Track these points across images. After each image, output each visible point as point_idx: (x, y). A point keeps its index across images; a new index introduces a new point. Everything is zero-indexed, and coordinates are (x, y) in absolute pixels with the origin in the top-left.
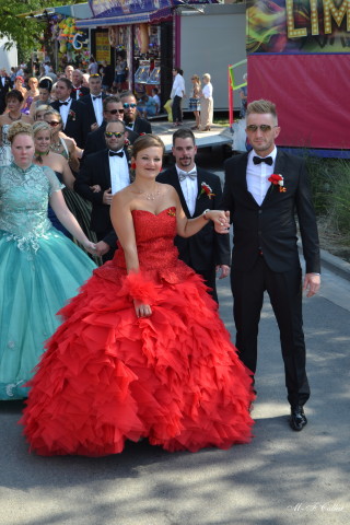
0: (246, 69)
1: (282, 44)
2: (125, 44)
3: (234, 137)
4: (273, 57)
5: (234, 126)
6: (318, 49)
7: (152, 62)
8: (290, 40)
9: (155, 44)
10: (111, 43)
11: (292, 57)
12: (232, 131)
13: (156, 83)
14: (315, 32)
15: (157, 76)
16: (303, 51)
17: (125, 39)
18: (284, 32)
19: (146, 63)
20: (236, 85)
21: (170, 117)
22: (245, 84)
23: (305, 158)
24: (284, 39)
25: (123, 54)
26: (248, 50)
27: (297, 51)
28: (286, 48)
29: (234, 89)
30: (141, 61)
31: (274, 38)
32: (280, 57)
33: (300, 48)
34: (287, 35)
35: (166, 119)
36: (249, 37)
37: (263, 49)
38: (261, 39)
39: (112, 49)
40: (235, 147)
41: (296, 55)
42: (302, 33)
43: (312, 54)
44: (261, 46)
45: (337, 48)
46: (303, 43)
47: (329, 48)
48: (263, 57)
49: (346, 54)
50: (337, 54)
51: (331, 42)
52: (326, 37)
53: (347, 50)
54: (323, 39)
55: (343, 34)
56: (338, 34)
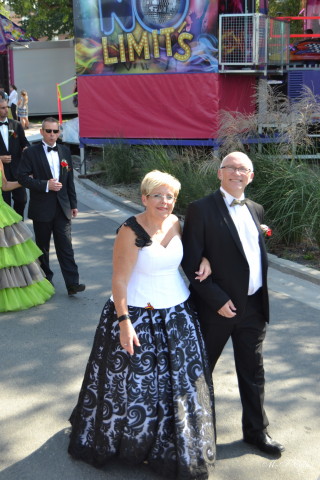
1: (100, 68)
6: (125, 72)
8: (106, 66)
11: (108, 77)
14: (123, 60)
16: (116, 73)
18: (102, 60)
23: (120, 147)
26: (77, 73)
27: (111, 73)
28: (103, 71)
31: (95, 64)
32: (100, 77)
33: (114, 71)
34: (103, 63)
36: (78, 65)
37: (88, 72)
38: (86, 65)
41: (110, 76)
42: (114, 60)
44: (87, 70)
45: (138, 70)
46: (115, 67)
47: (133, 71)
48: (88, 77)
49: (144, 75)
50: (139, 75)
51: (135, 67)
52: (131, 63)
53: (145, 72)
54: (129, 65)
55: (142, 61)
56: (139, 61)
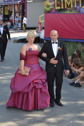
0: (44, 17)
1: (54, 11)
2: (12, 9)
3: (41, 35)
4: (51, 14)
5: (41, 32)
6: (63, 12)
7: (19, 14)
8: (56, 10)
9: (20, 9)
10: (9, 9)
11: (56, 14)
12: (40, 33)
13: (20, 20)
14: (62, 8)
15: (21, 18)
16: (59, 13)
17: (12, 8)
18: (54, 8)
19: (18, 15)
20: (41, 21)
21: (24, 29)
22: (44, 21)
24: (54, 9)
25: (12, 12)
26: (45, 12)
27: (58, 13)
28: (55, 12)
29: (41, 22)
30: (16, 14)
31: (52, 9)
32: (53, 14)
33: (59, 12)
34: (55, 9)
35: (23, 29)
36: (45, 9)
37: (49, 12)
38: (48, 9)
39: (9, 11)
40: (41, 37)
41: (57, 14)
42: (59, 8)
43: (61, 14)
44: (48, 11)
45: (68, 12)
46: (59, 10)
47: (66, 12)
48: (49, 14)
49: (70, 14)
50: (68, 14)
51: (67, 11)
52: (65, 9)
53: (71, 13)
54: (65, 10)
55: (70, 8)
56: (68, 8)
